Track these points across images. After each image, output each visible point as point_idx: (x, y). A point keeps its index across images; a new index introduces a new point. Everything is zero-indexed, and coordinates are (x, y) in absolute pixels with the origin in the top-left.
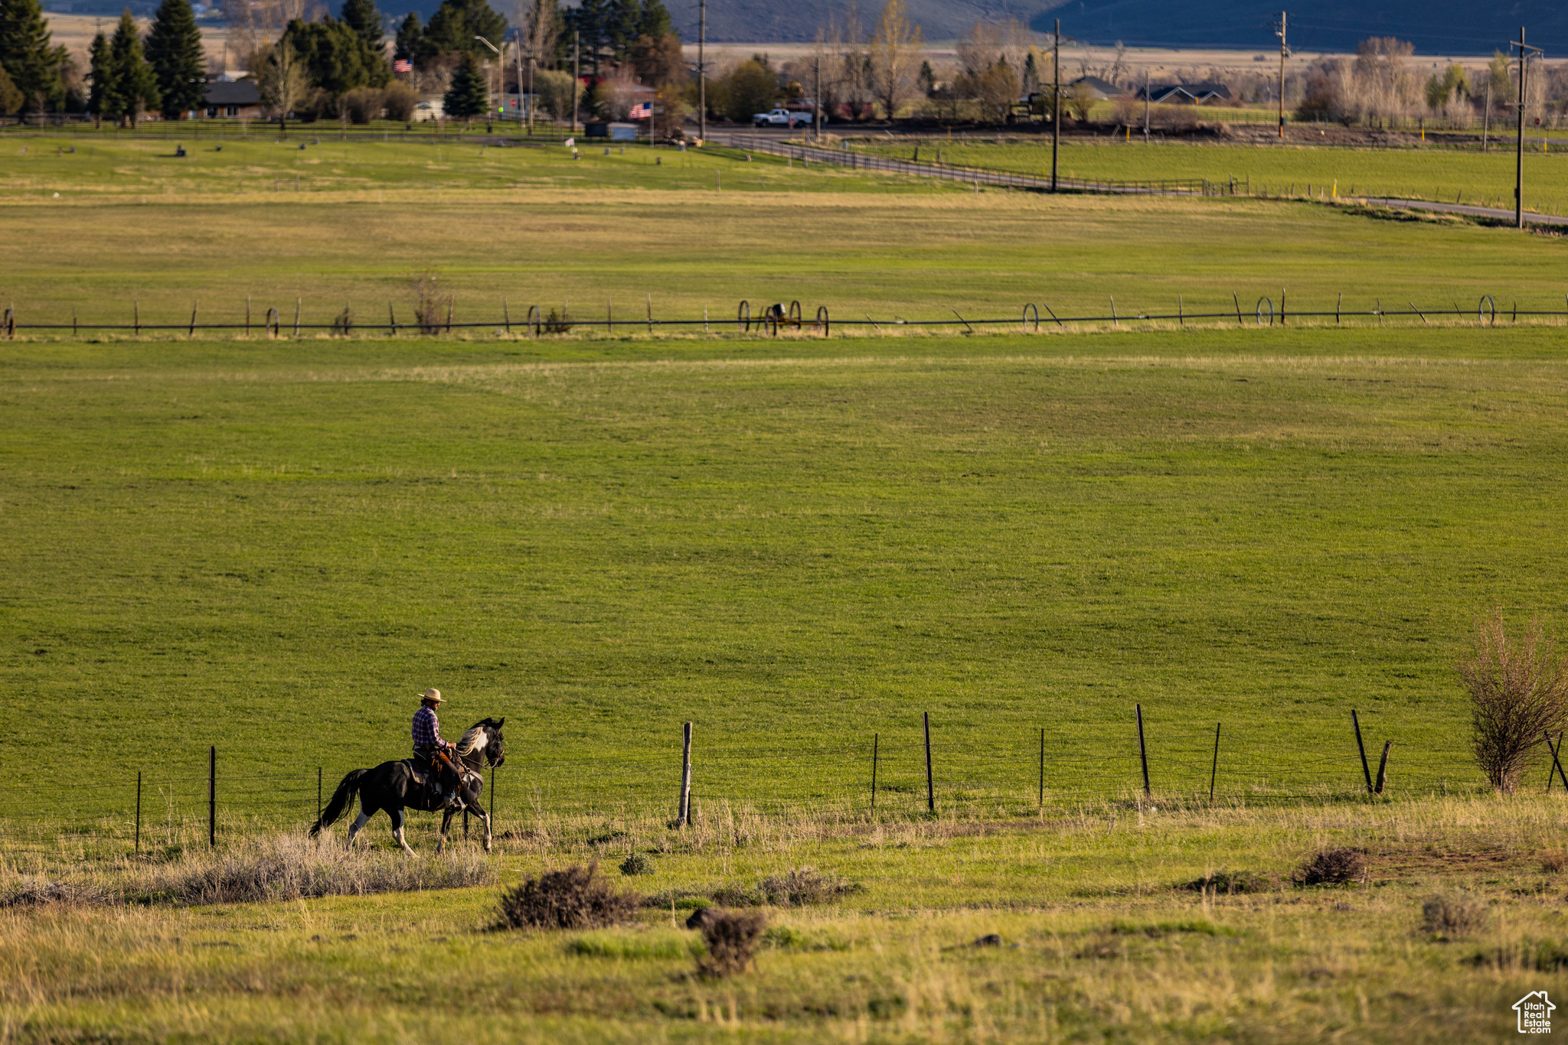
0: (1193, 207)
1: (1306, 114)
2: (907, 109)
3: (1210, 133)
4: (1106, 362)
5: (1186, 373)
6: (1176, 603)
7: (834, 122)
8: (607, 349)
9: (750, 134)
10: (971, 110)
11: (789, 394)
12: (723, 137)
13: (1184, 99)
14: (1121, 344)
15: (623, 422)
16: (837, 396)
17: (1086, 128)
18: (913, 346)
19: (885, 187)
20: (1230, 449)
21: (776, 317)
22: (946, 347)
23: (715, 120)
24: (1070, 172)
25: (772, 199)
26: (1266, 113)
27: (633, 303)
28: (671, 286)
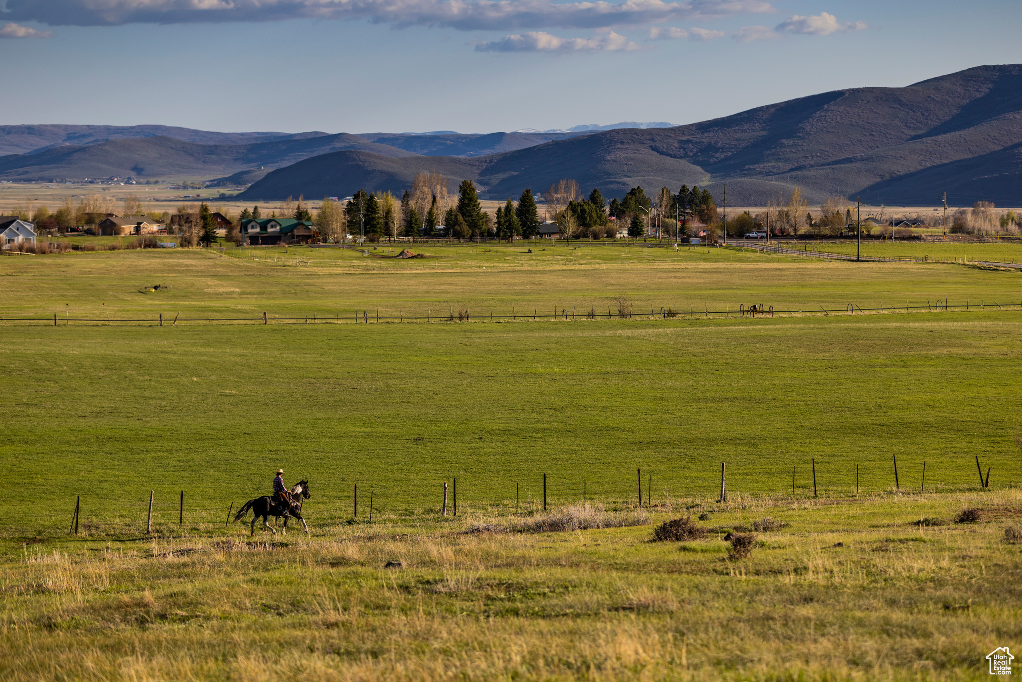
0: (911, 266)
1: (954, 230)
2: (802, 231)
3: (917, 238)
4: (879, 325)
5: (910, 329)
6: (907, 416)
7: (775, 236)
8: (691, 323)
9: (743, 242)
10: (827, 231)
11: (759, 339)
12: (733, 242)
13: (908, 225)
14: (885, 318)
15: (696, 350)
16: (777, 339)
17: (870, 237)
18: (806, 320)
19: (794, 260)
20: (927, 357)
21: (754, 310)
22: (818, 320)
23: (730, 236)
24: (864, 254)
25: (751, 265)
26: (939, 230)
27: (700, 305)
28: (714, 299)
